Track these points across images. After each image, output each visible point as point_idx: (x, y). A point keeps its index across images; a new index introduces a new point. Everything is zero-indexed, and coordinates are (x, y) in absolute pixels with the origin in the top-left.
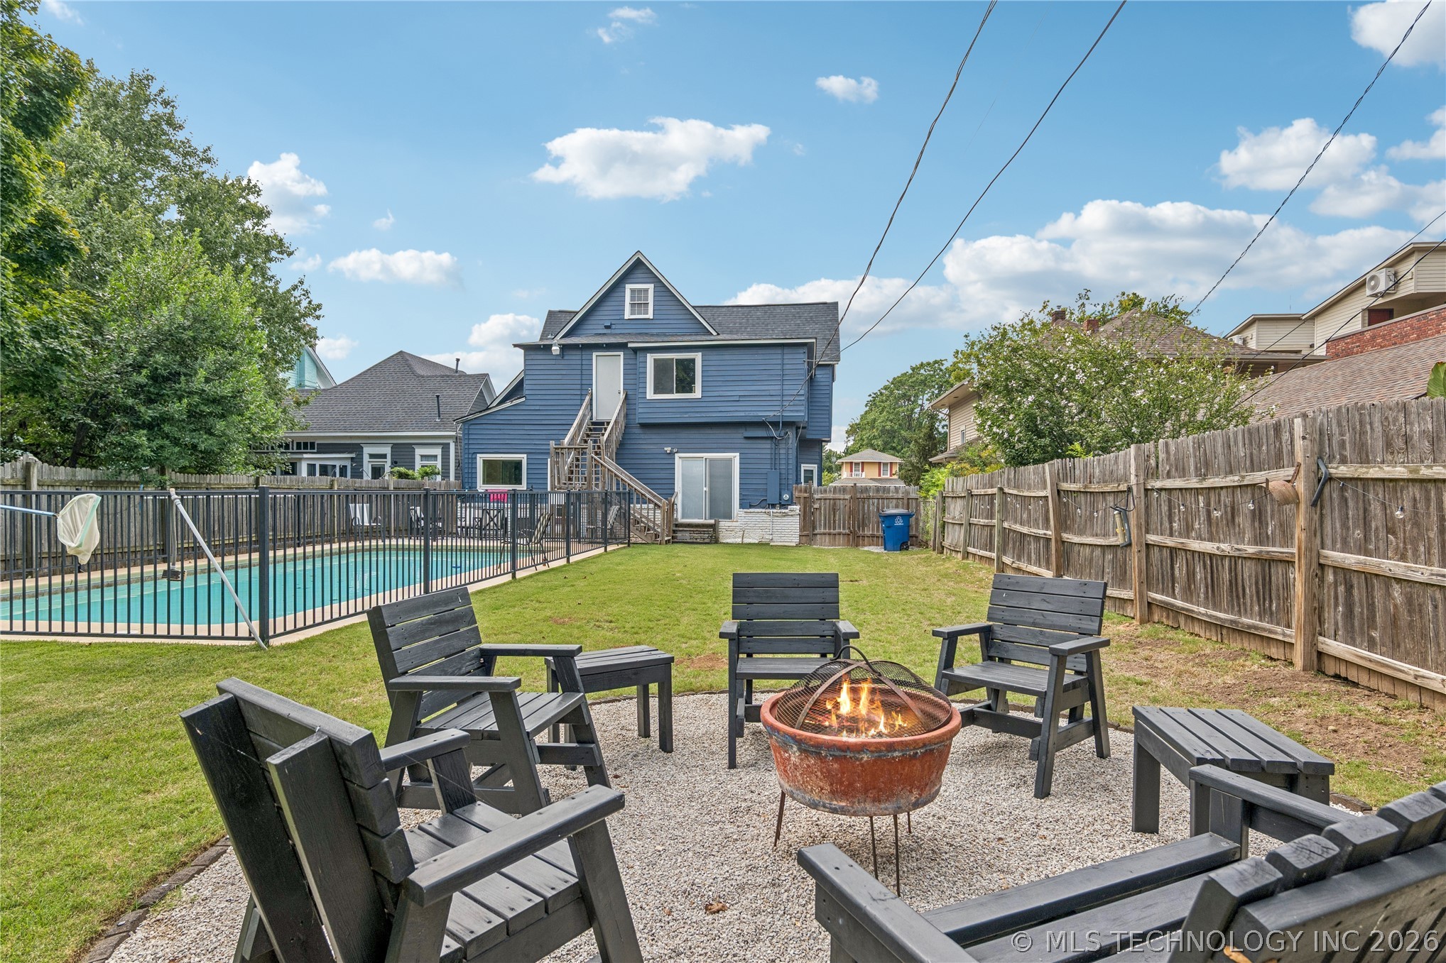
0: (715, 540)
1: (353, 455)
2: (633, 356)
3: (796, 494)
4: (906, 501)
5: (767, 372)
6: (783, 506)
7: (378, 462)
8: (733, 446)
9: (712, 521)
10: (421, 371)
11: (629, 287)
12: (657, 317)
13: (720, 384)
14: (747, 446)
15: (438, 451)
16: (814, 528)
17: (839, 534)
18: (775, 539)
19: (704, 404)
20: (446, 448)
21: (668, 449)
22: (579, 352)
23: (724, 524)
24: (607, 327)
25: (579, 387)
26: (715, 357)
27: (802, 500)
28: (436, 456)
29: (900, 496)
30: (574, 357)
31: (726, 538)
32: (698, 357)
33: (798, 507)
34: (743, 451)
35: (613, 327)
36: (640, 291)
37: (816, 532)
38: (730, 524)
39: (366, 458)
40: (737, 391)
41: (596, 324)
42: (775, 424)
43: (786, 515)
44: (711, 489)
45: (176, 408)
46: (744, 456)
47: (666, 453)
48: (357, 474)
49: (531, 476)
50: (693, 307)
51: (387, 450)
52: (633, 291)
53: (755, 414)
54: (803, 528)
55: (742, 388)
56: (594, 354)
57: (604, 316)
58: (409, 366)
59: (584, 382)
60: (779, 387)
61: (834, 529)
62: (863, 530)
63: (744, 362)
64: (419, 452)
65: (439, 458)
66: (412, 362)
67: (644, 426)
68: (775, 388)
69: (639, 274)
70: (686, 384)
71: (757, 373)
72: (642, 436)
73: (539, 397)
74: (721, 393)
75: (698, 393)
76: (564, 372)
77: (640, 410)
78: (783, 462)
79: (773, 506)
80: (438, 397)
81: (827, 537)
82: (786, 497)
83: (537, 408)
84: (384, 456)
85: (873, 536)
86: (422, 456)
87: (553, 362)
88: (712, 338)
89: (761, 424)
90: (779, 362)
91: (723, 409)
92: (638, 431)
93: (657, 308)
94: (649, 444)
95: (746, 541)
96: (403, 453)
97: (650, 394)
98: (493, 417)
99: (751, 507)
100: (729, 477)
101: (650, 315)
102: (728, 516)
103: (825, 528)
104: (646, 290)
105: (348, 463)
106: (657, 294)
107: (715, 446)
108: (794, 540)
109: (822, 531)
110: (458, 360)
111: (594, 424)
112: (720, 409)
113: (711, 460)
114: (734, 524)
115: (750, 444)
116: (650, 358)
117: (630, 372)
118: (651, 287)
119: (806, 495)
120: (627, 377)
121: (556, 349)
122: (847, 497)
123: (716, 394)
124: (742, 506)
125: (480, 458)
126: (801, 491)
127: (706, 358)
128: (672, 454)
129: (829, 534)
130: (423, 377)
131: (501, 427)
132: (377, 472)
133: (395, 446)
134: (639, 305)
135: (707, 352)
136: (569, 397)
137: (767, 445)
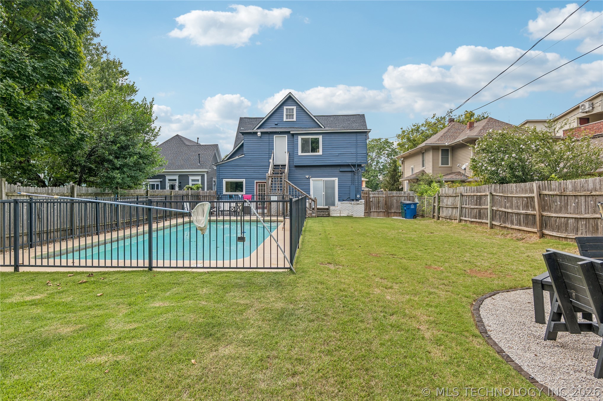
0: (329, 216)
1: (161, 180)
2: (291, 137)
3: (362, 195)
4: (408, 198)
5: (350, 144)
6: (357, 200)
7: (172, 183)
8: (335, 175)
9: (327, 207)
10: (187, 143)
11: (285, 108)
12: (298, 120)
13: (330, 149)
14: (341, 175)
15: (199, 178)
16: (370, 209)
17: (381, 212)
18: (354, 214)
19: (323, 157)
20: (203, 176)
21: (307, 177)
22: (268, 135)
23: (332, 208)
24: (276, 125)
25: (268, 150)
26: (327, 137)
27: (365, 198)
28: (198, 180)
29: (406, 195)
30: (266, 137)
31: (333, 214)
32: (320, 137)
33: (364, 201)
34: (339, 177)
35: (279, 124)
36: (290, 109)
37: (371, 211)
38: (334, 208)
39: (167, 181)
40: (337, 152)
41: (271, 124)
42: (354, 166)
43: (358, 204)
44: (326, 193)
45: (131, 161)
46: (340, 179)
47: (306, 178)
48: (163, 187)
49: (247, 188)
50: (314, 116)
51: (177, 178)
52: (287, 109)
53: (345, 161)
54: (365, 209)
55: (339, 150)
56: (275, 136)
57: (275, 120)
58: (182, 141)
59: (270, 148)
60: (355, 150)
61: (379, 210)
62: (391, 210)
63: (340, 140)
64: (191, 178)
65: (200, 181)
66: (183, 140)
67: (296, 166)
68: (353, 150)
69: (290, 102)
70: (314, 149)
71: (346, 144)
72: (296, 171)
73: (251, 154)
74: (331, 153)
75: (320, 153)
76: (261, 144)
77: (296, 160)
78: (357, 181)
79: (353, 200)
80: (199, 154)
81: (376, 213)
82: (358, 196)
83: (250, 159)
84: (175, 180)
85: (395, 212)
86: (192, 180)
87: (257, 139)
88: (322, 129)
89: (348, 166)
90: (355, 139)
91: (332, 159)
92: (294, 169)
93: (297, 116)
94: (299, 173)
95: (342, 215)
96: (184, 179)
97: (300, 153)
98: (230, 163)
99: (343, 200)
100: (334, 188)
101: (295, 119)
102: (334, 205)
103: (375, 209)
104: (293, 109)
105: (159, 183)
106: (297, 110)
107: (327, 175)
108: (362, 215)
109: (374, 210)
110: (198, 138)
111: (275, 166)
112: (330, 159)
113: (326, 181)
114: (336, 208)
115: (342, 174)
116: (300, 138)
117: (290, 143)
118: (295, 108)
119: (367, 195)
120: (289, 146)
121: (259, 134)
122: (384, 196)
123: (329, 153)
124: (339, 200)
125: (224, 181)
126: (364, 194)
127: (324, 138)
128: (309, 178)
129: (377, 212)
130: (189, 146)
131: (234, 167)
132: (172, 187)
133: (180, 176)
134: (290, 116)
135: (324, 135)
136: (263, 154)
137: (350, 174)
